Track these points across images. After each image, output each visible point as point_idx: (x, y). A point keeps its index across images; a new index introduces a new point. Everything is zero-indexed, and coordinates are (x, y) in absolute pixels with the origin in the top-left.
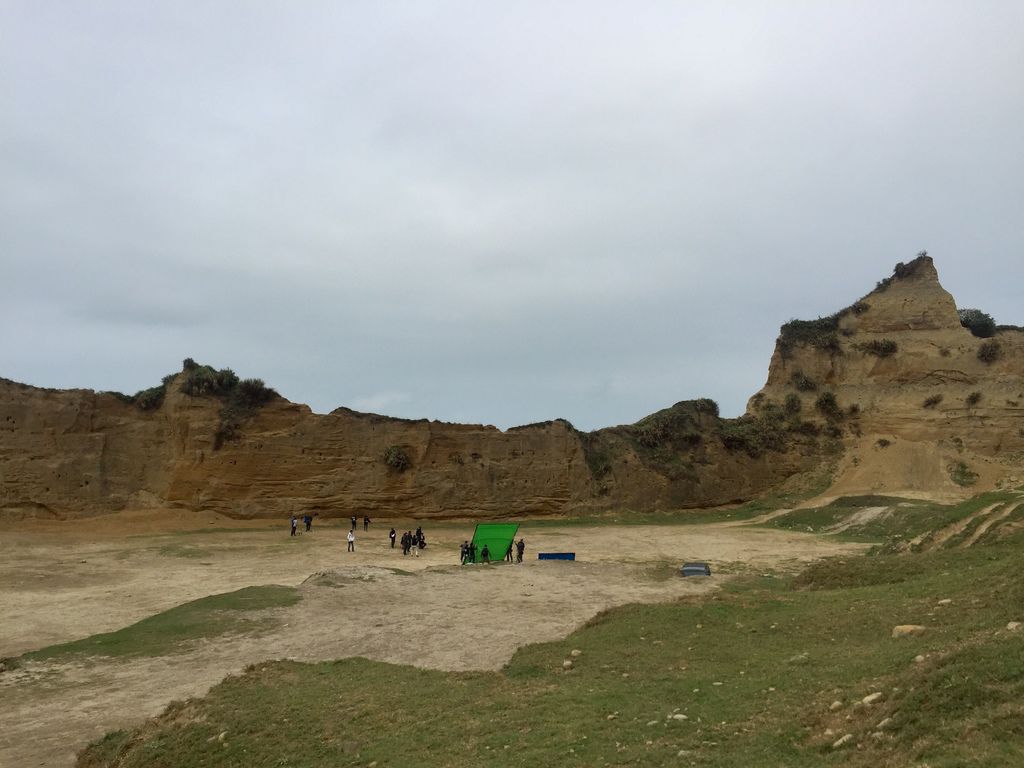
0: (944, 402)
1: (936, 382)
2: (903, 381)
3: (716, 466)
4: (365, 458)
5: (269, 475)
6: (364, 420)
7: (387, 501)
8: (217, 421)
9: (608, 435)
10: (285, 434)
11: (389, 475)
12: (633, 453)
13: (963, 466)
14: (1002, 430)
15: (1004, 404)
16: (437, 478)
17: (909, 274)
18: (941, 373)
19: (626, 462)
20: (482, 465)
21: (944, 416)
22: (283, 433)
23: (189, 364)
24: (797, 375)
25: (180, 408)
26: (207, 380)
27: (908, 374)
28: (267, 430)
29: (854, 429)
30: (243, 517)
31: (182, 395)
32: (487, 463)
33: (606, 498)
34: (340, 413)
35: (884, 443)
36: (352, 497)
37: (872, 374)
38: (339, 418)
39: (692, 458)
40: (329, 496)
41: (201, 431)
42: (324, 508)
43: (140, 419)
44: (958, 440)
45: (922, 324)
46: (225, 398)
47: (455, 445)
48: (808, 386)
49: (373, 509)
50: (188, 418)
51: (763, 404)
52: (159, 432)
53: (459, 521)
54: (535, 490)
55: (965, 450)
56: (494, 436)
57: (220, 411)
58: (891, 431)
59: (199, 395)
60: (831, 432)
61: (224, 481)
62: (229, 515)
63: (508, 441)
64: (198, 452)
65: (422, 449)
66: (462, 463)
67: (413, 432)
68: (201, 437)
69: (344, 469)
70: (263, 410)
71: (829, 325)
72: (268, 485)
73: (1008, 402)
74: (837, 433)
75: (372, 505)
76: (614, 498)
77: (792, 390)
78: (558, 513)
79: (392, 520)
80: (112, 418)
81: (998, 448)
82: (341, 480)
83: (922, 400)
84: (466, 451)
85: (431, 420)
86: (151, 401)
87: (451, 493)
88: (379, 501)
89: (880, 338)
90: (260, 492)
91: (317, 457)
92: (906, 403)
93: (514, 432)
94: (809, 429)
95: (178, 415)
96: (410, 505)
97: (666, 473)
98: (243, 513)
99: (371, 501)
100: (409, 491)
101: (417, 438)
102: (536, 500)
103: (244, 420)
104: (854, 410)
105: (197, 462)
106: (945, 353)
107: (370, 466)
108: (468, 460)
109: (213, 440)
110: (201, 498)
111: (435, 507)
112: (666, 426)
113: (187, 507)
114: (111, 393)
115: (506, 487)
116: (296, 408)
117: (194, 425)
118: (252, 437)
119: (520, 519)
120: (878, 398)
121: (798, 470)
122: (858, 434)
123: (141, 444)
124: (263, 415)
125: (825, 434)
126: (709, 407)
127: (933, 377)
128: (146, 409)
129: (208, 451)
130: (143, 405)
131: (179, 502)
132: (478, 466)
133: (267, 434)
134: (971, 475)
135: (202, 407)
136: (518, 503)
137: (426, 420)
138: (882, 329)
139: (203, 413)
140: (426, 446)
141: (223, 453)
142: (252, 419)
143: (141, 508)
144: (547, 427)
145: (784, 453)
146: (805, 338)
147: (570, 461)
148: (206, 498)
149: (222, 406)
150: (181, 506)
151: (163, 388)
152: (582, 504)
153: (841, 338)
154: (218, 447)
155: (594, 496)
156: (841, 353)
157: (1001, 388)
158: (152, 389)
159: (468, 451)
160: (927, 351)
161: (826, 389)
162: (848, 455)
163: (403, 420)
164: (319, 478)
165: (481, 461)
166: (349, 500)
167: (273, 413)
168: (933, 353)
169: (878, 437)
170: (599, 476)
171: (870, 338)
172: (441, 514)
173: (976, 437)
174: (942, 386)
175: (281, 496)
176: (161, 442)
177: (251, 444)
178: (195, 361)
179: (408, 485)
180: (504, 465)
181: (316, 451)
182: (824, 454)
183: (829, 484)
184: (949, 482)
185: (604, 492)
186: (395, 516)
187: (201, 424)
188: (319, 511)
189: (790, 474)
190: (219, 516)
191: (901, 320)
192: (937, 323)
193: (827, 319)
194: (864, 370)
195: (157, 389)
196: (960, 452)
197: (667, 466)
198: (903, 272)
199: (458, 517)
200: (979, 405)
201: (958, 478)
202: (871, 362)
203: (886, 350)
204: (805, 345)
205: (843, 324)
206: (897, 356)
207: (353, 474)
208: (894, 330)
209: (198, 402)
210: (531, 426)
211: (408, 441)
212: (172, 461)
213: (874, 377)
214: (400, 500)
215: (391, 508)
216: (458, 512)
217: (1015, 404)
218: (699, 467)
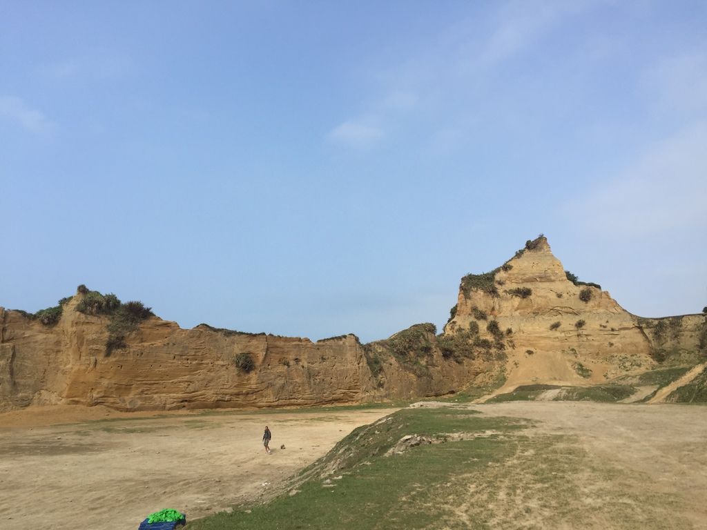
0: (562, 326)
1: (555, 314)
2: (536, 314)
3: (439, 368)
4: (220, 363)
5: (147, 376)
6: (220, 333)
7: (238, 394)
8: (107, 334)
9: (376, 346)
10: (160, 344)
11: (239, 375)
12: (394, 359)
13: (581, 365)
14: (599, 343)
15: (598, 327)
16: (273, 377)
17: (535, 247)
18: (559, 308)
19: (391, 365)
20: (303, 367)
21: (563, 335)
22: (158, 343)
23: (83, 290)
24: (474, 309)
25: (76, 323)
26: (98, 302)
27: (539, 309)
28: (145, 341)
29: (510, 344)
30: (128, 410)
31: (78, 313)
32: (306, 365)
33: (382, 389)
34: (200, 328)
35: (530, 352)
36: (212, 392)
37: (517, 309)
38: (202, 332)
39: (427, 362)
40: (194, 392)
41: (94, 341)
42: (190, 401)
43: (41, 332)
44: (573, 350)
45: (545, 278)
46: (111, 317)
47: (283, 352)
48: (482, 316)
49: (227, 401)
50: (83, 331)
51: (456, 328)
52: (58, 343)
53: (288, 408)
54: (338, 384)
55: (579, 356)
56: (309, 346)
57: (108, 326)
58: (531, 345)
59: (91, 314)
60: (498, 346)
61: (113, 382)
62: (117, 409)
63: (318, 349)
64: (93, 359)
65: (261, 355)
66: (288, 366)
67: (254, 342)
68: (94, 347)
69: (205, 371)
70: (142, 326)
71: (490, 277)
72: (146, 384)
73: (601, 326)
74: (502, 347)
75: (227, 398)
76: (386, 390)
77: (472, 319)
78: (352, 401)
79: (241, 409)
80: (18, 332)
81: (598, 354)
82: (204, 379)
83: (549, 326)
84: (290, 357)
85: (267, 334)
86: (51, 318)
87: (283, 387)
88: (231, 395)
89: (521, 287)
90: (140, 390)
91: (186, 362)
92: (539, 327)
93: (321, 343)
94: (485, 344)
95: (74, 329)
96: (254, 397)
97: (414, 373)
98: (128, 407)
99: (226, 394)
100: (254, 386)
101: (258, 347)
102: (339, 391)
103: (128, 333)
104: (509, 331)
105: (91, 366)
106: (560, 296)
107: (224, 368)
108: (292, 363)
109: (104, 348)
110: (95, 395)
111: (272, 398)
112: (410, 341)
113: (83, 403)
114: (17, 311)
115: (320, 382)
116: (167, 325)
117: (90, 337)
118: (134, 346)
119: (329, 406)
120: (522, 325)
121: (482, 372)
122: (513, 346)
123: (43, 353)
124: (142, 330)
125: (495, 347)
126: (432, 329)
127: (555, 311)
128: (48, 324)
129: (100, 357)
130: (46, 321)
131: (76, 399)
132: (300, 368)
133: (146, 344)
134: (587, 371)
135: (93, 323)
136: (327, 395)
137: (264, 334)
138: (520, 281)
139: (95, 328)
140: (264, 353)
141: (112, 359)
142: (134, 332)
143: (44, 405)
144: (344, 339)
145: (474, 359)
146: (476, 285)
147: (358, 364)
148: (99, 395)
149: (109, 323)
150: (77, 402)
151: (60, 307)
152: (368, 394)
153: (497, 286)
154: (108, 354)
155: (375, 389)
156: (498, 296)
157: (596, 316)
158: (51, 308)
159: (291, 357)
160: (549, 294)
161: (491, 318)
162: (511, 360)
163: (247, 334)
164: (186, 378)
165: (301, 363)
166: (210, 395)
167: (150, 328)
168: (553, 296)
169: (525, 349)
170: (375, 375)
171: (514, 286)
172: (276, 403)
173: (584, 348)
174: (559, 316)
175: (156, 393)
176: (58, 351)
177: (134, 351)
178: (87, 287)
179: (252, 382)
180: (316, 367)
181: (184, 357)
182: (497, 360)
183: (505, 379)
184: (576, 376)
185: (381, 385)
186: (243, 406)
187: (94, 336)
188: (186, 403)
189: (477, 374)
190: (110, 409)
191: (531, 275)
192: (553, 278)
193: (488, 274)
194: (513, 306)
195: (55, 308)
196: (576, 357)
197: (415, 367)
198: (531, 246)
199: (288, 405)
200: (584, 327)
201: (580, 372)
202: (517, 301)
203: (525, 293)
204: (477, 290)
205: (498, 277)
206: (532, 297)
207: (212, 374)
208: (527, 282)
209: (90, 318)
210: (333, 338)
211: (252, 349)
212: (69, 366)
213: (519, 311)
214: (248, 394)
215: (240, 400)
216: (288, 402)
217: (605, 327)
218: (431, 369)
